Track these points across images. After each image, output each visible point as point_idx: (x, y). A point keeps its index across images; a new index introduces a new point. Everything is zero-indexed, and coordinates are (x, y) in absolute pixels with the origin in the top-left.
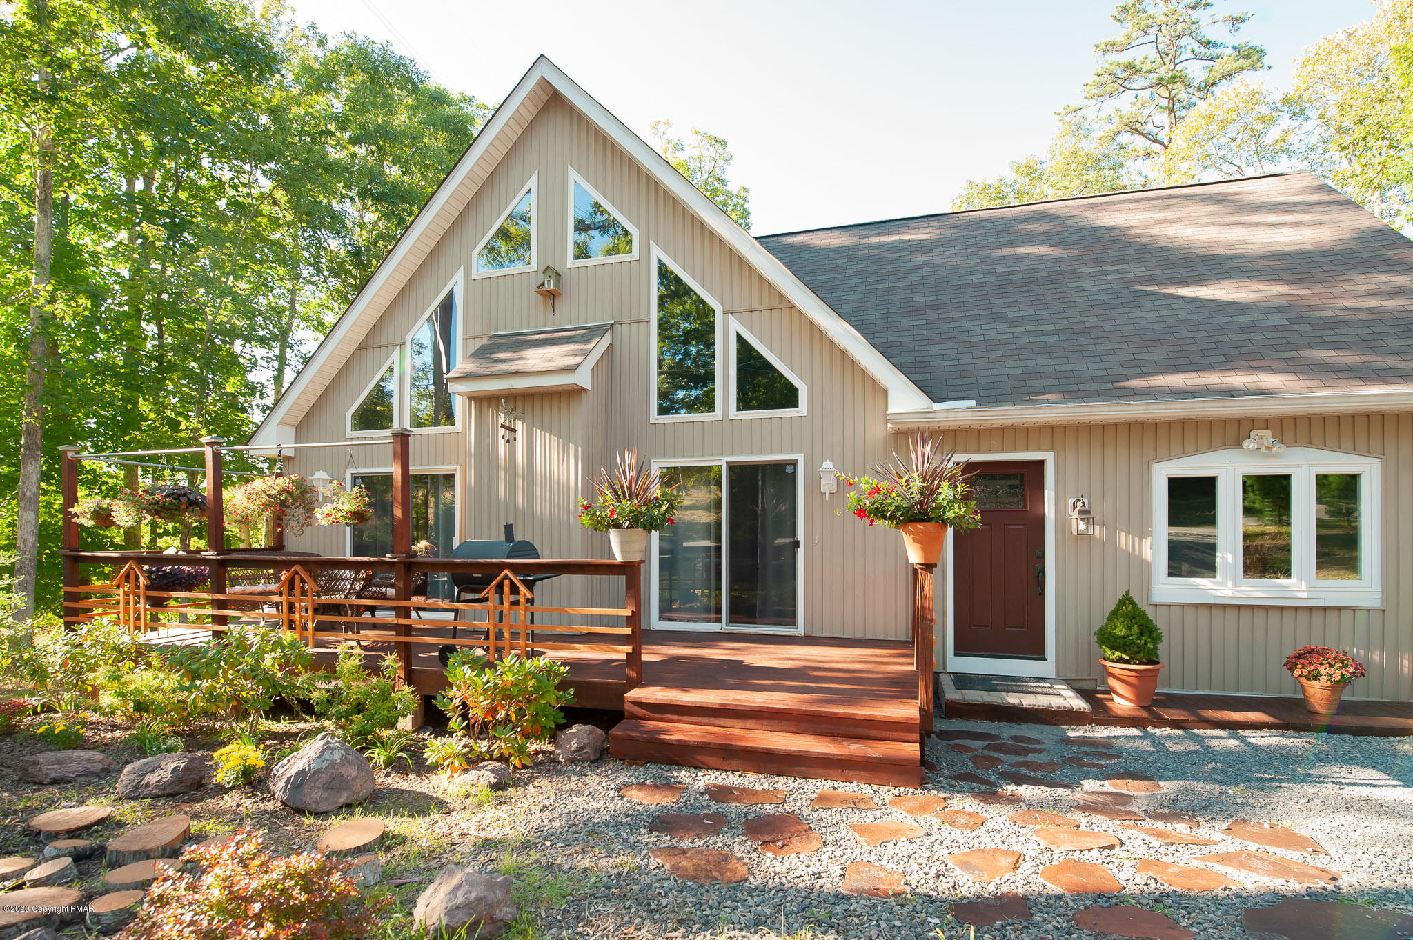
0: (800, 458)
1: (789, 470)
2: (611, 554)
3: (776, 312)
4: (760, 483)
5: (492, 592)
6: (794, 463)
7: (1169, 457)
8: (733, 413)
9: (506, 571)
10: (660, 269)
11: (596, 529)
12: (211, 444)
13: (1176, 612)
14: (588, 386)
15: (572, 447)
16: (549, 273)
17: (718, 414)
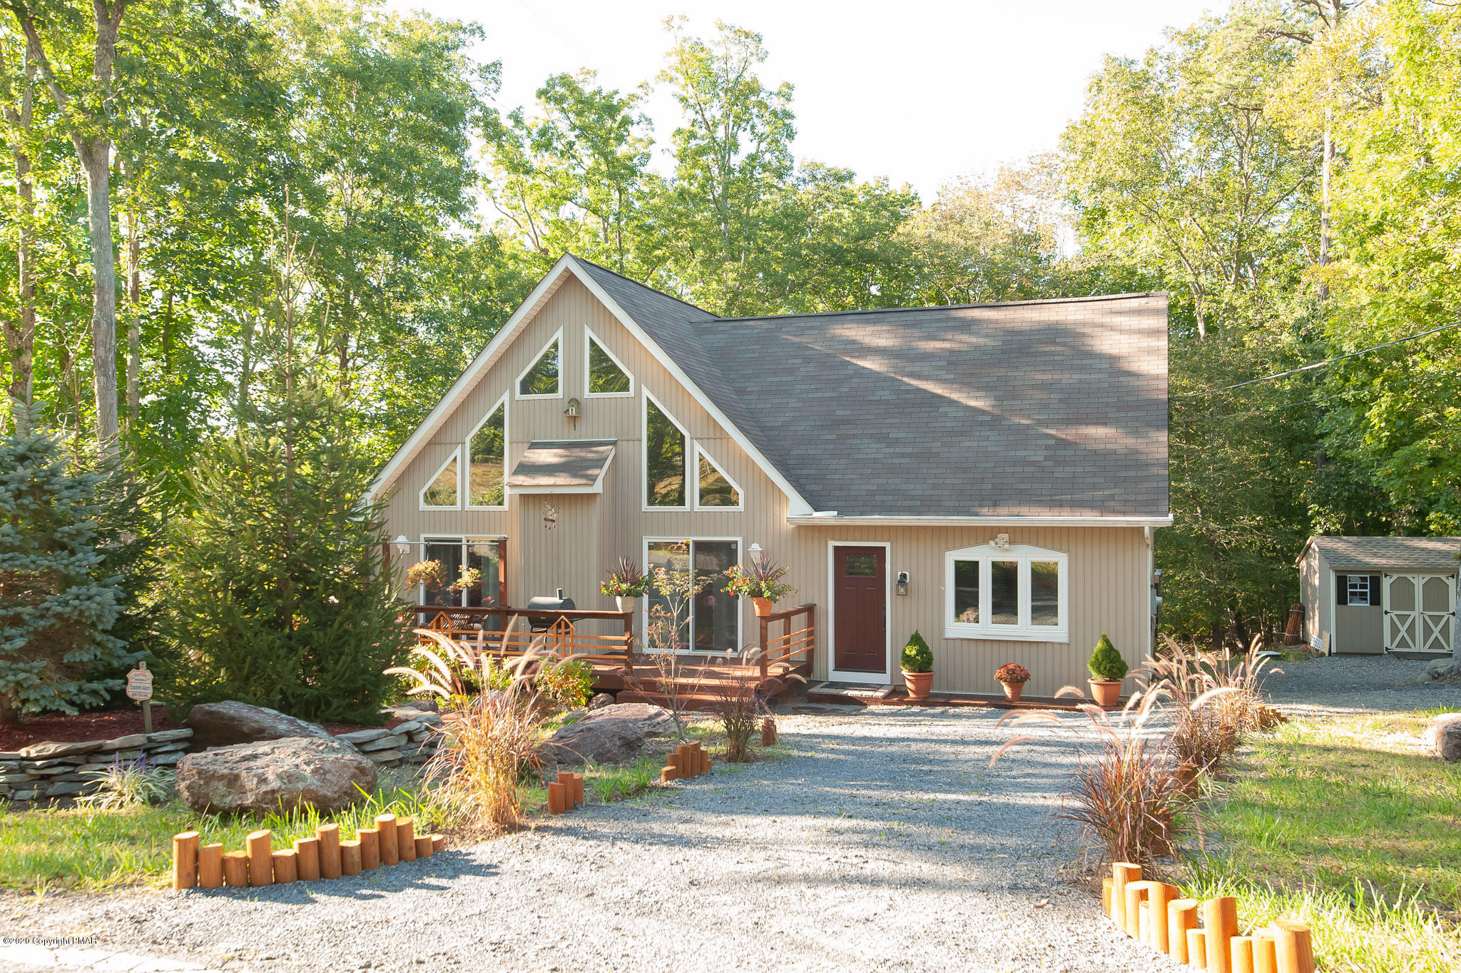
0: (739, 540)
1: (733, 547)
2: (616, 608)
6: (736, 543)
7: (954, 548)
8: (697, 508)
9: (563, 617)
10: (649, 407)
13: (958, 643)
14: (600, 491)
16: (572, 402)
17: (687, 507)
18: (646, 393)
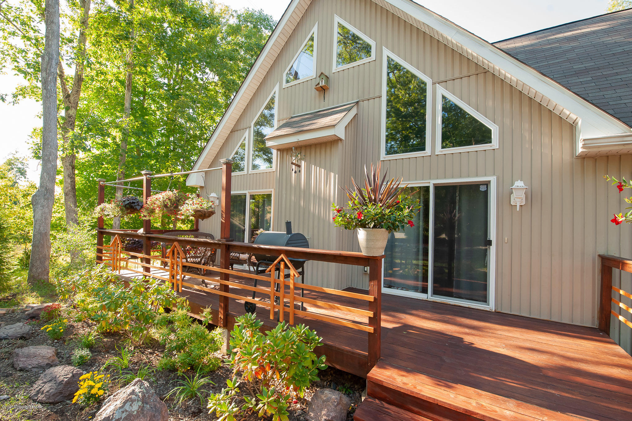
0: (492, 179)
1: (483, 188)
3: (473, 78)
4: (458, 198)
5: (273, 270)
6: (487, 184)
8: (439, 149)
9: (282, 256)
10: (389, 63)
11: (346, 228)
12: (146, 174)
14: (342, 137)
15: (332, 174)
16: (322, 76)
17: (428, 151)
18: (386, 52)
